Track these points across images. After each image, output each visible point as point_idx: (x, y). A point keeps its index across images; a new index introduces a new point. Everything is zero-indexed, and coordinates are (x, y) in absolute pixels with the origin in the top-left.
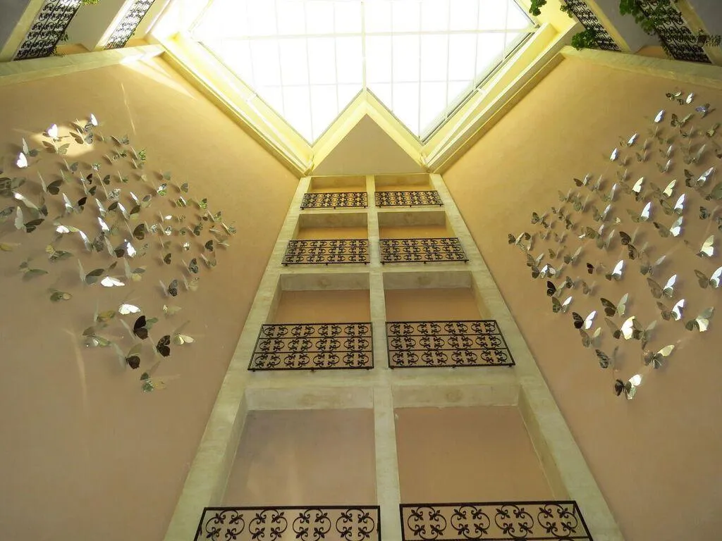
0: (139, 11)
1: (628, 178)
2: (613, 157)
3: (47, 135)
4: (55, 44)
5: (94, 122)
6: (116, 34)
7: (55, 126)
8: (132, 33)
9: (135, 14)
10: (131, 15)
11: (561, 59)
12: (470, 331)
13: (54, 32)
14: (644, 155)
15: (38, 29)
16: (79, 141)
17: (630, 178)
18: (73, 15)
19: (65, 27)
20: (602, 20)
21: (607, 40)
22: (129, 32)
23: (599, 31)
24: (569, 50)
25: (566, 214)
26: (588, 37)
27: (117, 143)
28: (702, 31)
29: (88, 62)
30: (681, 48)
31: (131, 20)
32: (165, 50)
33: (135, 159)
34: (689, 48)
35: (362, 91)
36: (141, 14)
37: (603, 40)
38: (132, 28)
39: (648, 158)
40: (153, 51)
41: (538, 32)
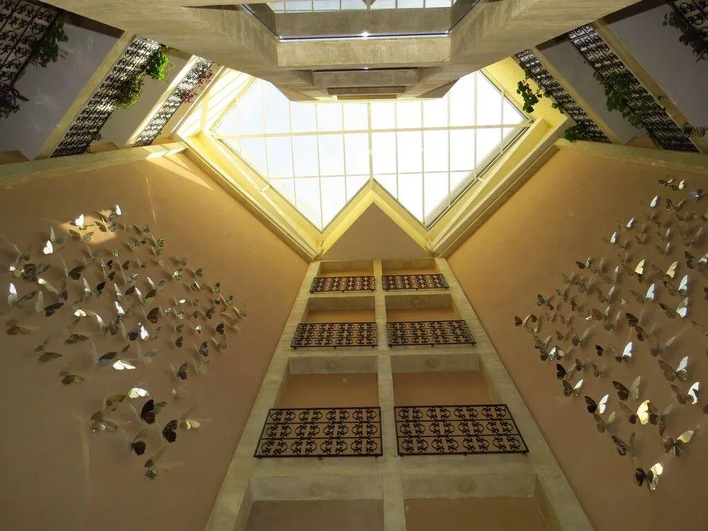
0: (166, 114)
1: (629, 260)
2: (613, 240)
3: (74, 224)
4: (90, 143)
5: (119, 212)
6: (144, 134)
7: (82, 217)
8: (159, 133)
9: (162, 116)
10: (159, 117)
11: (556, 150)
12: (480, 417)
13: (89, 133)
14: (643, 238)
15: (75, 130)
16: (103, 229)
17: (632, 261)
18: (106, 118)
19: (99, 128)
20: (592, 115)
21: (598, 133)
22: (155, 132)
23: (590, 125)
24: (562, 142)
25: (571, 296)
26: (580, 130)
27: (138, 231)
28: (687, 123)
29: (117, 158)
30: (669, 139)
31: (158, 121)
32: (187, 147)
33: (154, 245)
34: (676, 139)
35: (369, 181)
36: (168, 116)
37: (594, 132)
38: (159, 128)
39: (647, 241)
40: (177, 148)
41: (533, 126)
